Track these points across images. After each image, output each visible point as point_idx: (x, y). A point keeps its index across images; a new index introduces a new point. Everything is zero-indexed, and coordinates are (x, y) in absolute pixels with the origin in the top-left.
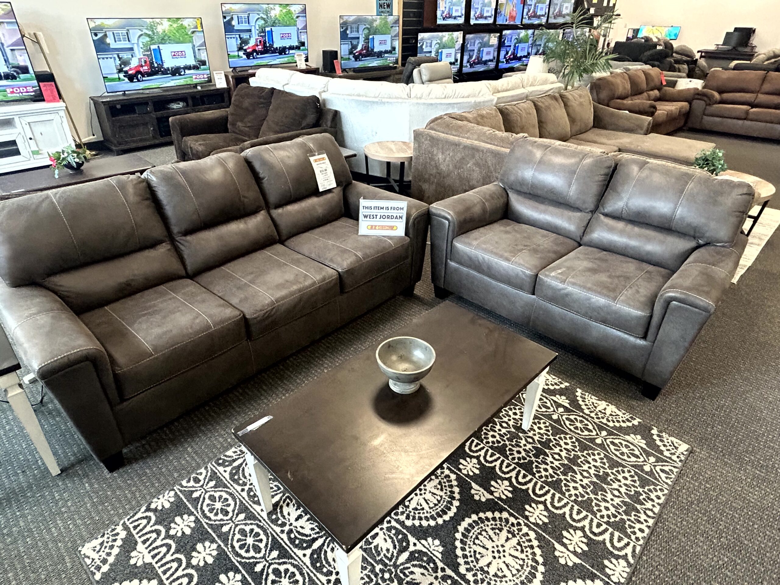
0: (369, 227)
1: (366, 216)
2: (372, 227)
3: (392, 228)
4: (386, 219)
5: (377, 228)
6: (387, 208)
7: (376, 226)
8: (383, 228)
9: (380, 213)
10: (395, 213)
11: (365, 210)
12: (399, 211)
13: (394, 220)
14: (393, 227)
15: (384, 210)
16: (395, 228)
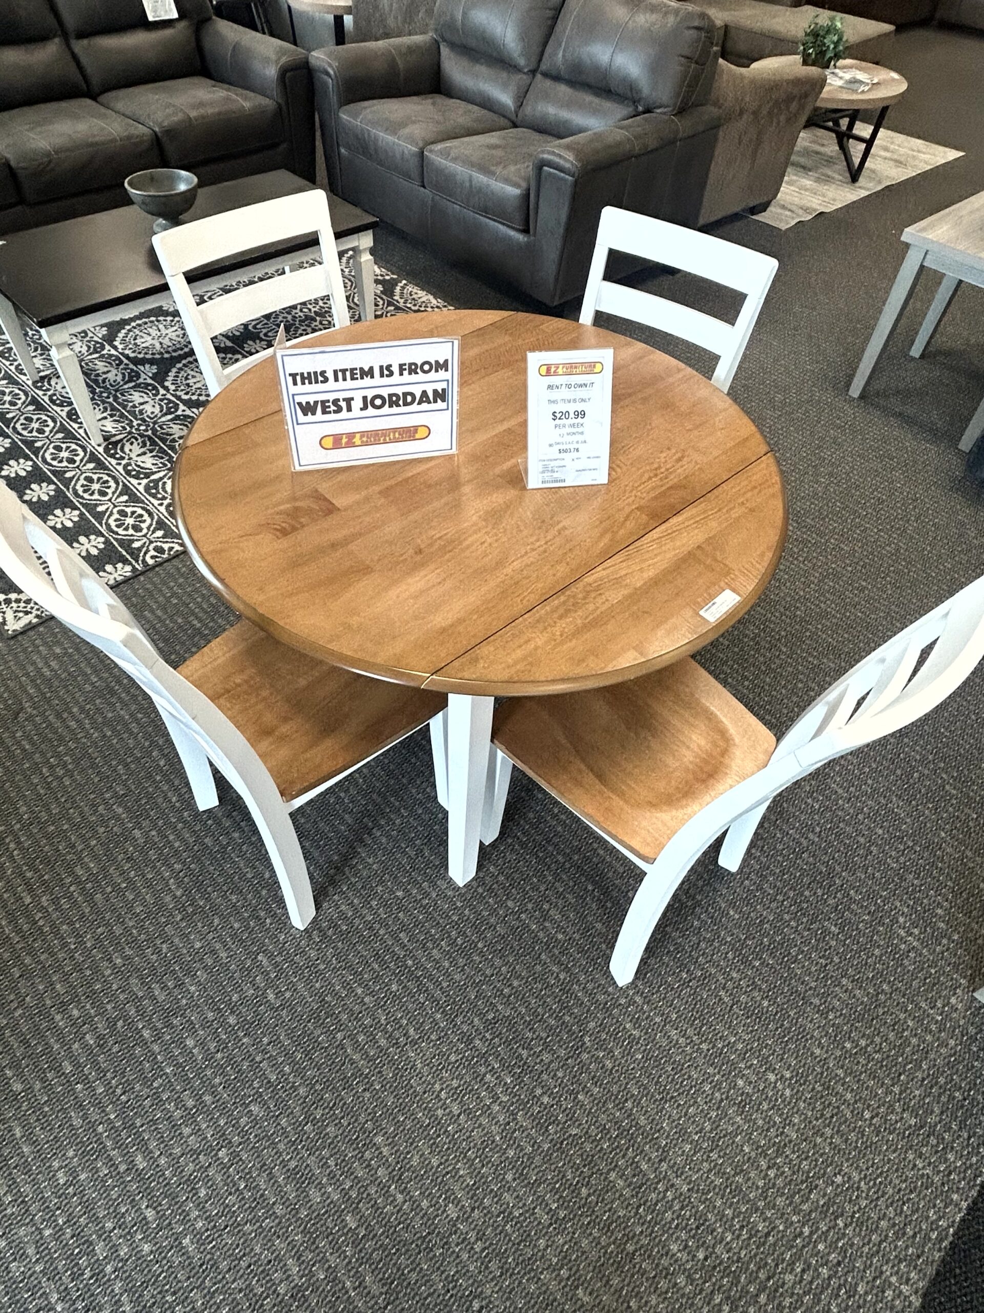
0: (329, 442)
1: (308, 409)
2: (338, 442)
3: (409, 434)
4: (386, 410)
5: (357, 440)
6: (386, 371)
7: (351, 436)
8: (374, 437)
9: (359, 389)
10: (418, 384)
11: (300, 388)
12: (433, 375)
13: (415, 407)
14: (416, 428)
15: (377, 380)
16: (422, 432)
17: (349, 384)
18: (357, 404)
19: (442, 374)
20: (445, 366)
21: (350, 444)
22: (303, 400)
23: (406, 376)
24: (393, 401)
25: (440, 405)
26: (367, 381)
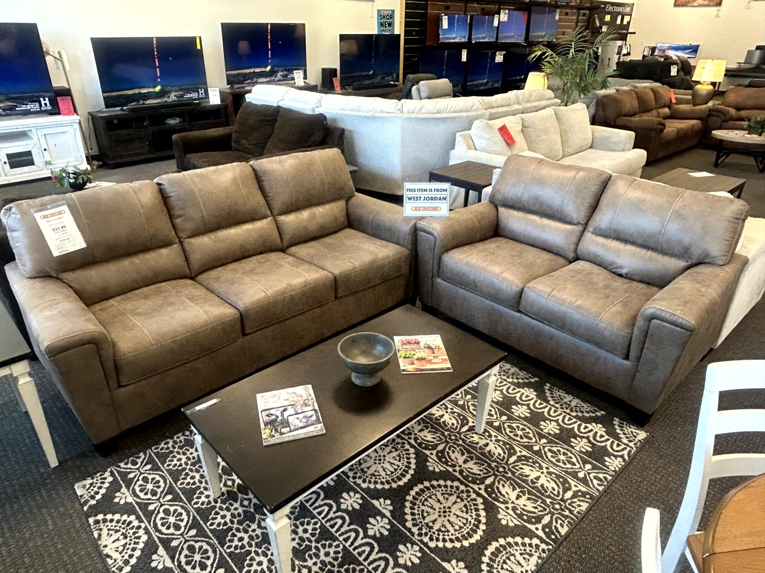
5: (421, 209)
14: (437, 208)
17: (421, 193)
18: (422, 199)
19: (445, 193)
20: (446, 190)
21: (419, 210)
22: (409, 196)
23: (436, 193)
24: (432, 199)
25: (444, 201)
26: (425, 193)
